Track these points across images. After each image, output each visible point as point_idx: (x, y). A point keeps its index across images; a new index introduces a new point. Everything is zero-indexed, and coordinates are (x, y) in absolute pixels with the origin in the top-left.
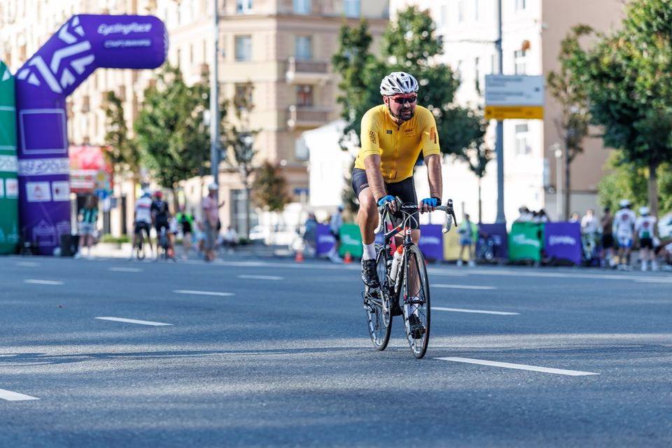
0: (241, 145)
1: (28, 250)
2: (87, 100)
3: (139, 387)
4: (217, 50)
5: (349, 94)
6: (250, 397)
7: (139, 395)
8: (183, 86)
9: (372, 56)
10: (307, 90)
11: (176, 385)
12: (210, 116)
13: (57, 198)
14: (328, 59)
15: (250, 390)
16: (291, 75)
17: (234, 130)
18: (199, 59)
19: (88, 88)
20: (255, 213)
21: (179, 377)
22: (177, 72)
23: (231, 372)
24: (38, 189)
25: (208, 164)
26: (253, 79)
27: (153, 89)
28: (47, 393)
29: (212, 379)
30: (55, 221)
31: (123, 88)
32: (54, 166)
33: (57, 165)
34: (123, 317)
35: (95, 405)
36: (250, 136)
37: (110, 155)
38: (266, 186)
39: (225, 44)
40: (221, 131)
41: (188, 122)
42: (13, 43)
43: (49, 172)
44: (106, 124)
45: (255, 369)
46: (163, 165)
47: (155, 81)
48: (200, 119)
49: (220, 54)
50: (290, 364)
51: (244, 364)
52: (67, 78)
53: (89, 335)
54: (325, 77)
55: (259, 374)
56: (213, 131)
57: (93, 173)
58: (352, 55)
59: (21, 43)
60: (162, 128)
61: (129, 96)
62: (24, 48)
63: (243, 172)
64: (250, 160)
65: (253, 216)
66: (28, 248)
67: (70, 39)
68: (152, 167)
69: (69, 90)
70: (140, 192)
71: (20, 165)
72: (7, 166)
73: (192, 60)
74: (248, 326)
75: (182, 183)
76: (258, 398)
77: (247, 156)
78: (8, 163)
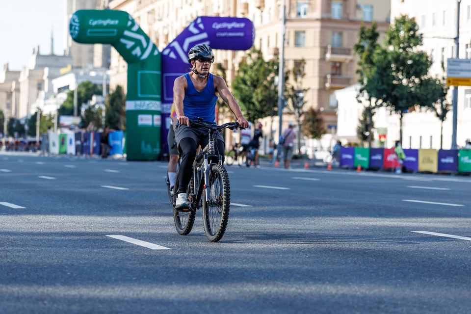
0: (296, 97)
4: (284, 40)
5: (364, 68)
6: (299, 251)
8: (263, 61)
9: (378, 45)
10: (338, 65)
11: (254, 243)
12: (278, 80)
14: (352, 47)
15: (299, 247)
16: (328, 56)
17: (293, 88)
18: (273, 45)
20: (303, 139)
22: (260, 52)
23: (288, 236)
25: (276, 109)
26: (306, 57)
27: (244, 63)
28: (175, 245)
29: (276, 240)
31: (226, 61)
35: (205, 254)
36: (302, 92)
38: (310, 123)
39: (289, 36)
40: (284, 89)
41: (265, 83)
42: (160, 32)
45: (302, 235)
46: (249, 109)
47: (246, 58)
48: (272, 81)
49: (286, 42)
50: (323, 233)
51: (296, 231)
54: (349, 58)
55: (304, 238)
56: (280, 89)
58: (366, 45)
59: (166, 32)
60: (249, 87)
61: (230, 66)
62: (167, 36)
63: (297, 114)
64: (301, 107)
65: (302, 141)
66: (166, 157)
67: (195, 31)
71: (162, 107)
72: (155, 107)
73: (268, 45)
74: (298, 208)
75: (260, 120)
76: (303, 252)
77: (300, 105)
78: (155, 105)
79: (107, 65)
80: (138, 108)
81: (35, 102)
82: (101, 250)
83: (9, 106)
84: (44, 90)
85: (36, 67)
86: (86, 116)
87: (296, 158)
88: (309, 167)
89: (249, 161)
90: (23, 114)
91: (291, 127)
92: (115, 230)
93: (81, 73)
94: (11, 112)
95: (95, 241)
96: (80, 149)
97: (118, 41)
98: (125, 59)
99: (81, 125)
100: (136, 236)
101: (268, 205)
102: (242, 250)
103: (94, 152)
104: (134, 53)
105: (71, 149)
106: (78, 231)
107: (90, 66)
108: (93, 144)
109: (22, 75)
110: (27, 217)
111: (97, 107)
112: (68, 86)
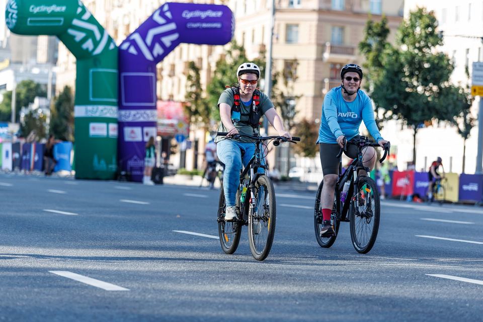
0: (286, 105)
1: (124, 177)
2: (173, 67)
3: (204, 284)
4: (273, 34)
5: (370, 72)
6: (287, 296)
7: (204, 291)
8: (245, 59)
9: (389, 44)
10: (338, 67)
11: (232, 284)
14: (356, 45)
15: (287, 292)
16: (327, 55)
17: (282, 95)
18: (258, 41)
19: (174, 58)
20: (294, 157)
21: (234, 279)
22: (242, 49)
23: (273, 277)
24: (132, 132)
26: (298, 57)
27: (223, 62)
28: (135, 285)
29: (259, 281)
31: (201, 59)
32: (145, 116)
33: (148, 115)
34: (194, 232)
35: (171, 297)
36: (294, 100)
37: (189, 109)
38: (304, 137)
39: (278, 30)
40: (272, 95)
42: (120, 22)
43: (142, 119)
44: (186, 86)
45: (291, 276)
47: (225, 55)
49: (275, 37)
50: (317, 274)
52: (158, 50)
53: (168, 243)
54: (352, 58)
55: (294, 279)
57: (174, 122)
58: (374, 43)
59: (127, 22)
61: (205, 65)
62: (128, 26)
63: (287, 126)
64: (292, 118)
65: (292, 160)
66: (123, 175)
67: (161, 20)
69: (160, 58)
70: (208, 138)
71: (120, 114)
72: (110, 114)
73: (253, 41)
74: (287, 242)
76: (293, 298)
77: (291, 115)
78: (111, 111)
79: (54, 60)
80: (90, 115)
82: (42, 289)
86: (26, 123)
87: (284, 180)
88: (301, 192)
92: (60, 266)
93: (22, 69)
95: (35, 278)
96: (19, 164)
97: (66, 32)
98: (74, 54)
99: (19, 134)
100: (87, 273)
102: (217, 294)
103: (35, 167)
104: (85, 46)
105: (7, 164)
107: (33, 62)
108: (34, 157)
111: (40, 111)
112: (6, 85)
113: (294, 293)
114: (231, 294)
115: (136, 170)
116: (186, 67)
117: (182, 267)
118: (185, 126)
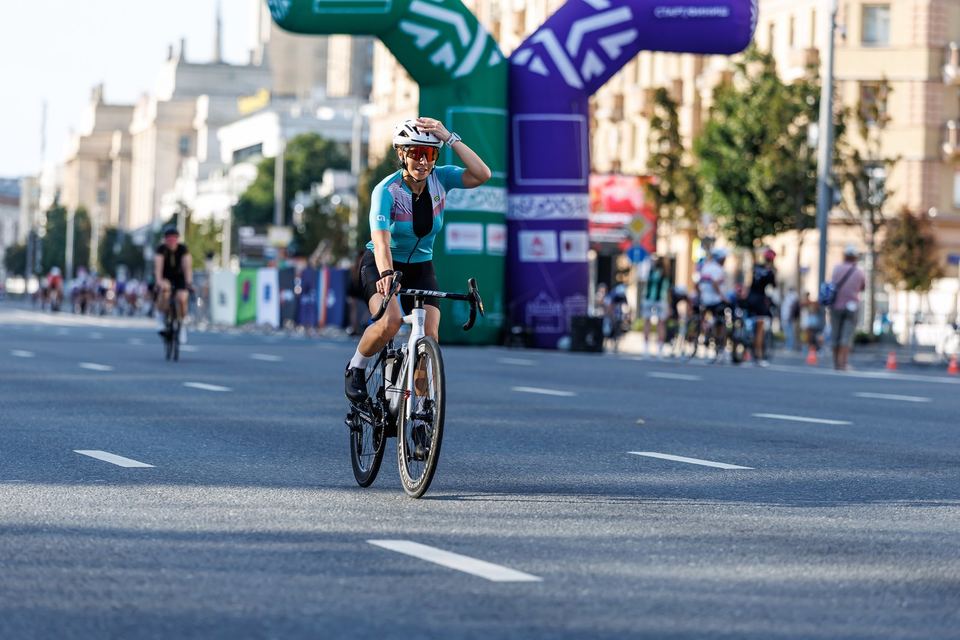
0: (863, 175)
1: (519, 339)
2: (620, 99)
3: (702, 566)
4: (834, 26)
6: (882, 588)
7: (703, 581)
8: (776, 81)
11: (762, 566)
12: (818, 133)
13: (567, 257)
15: (880, 580)
16: (951, 71)
17: (856, 157)
18: (803, 41)
19: (622, 82)
20: (883, 291)
21: (765, 553)
22: (768, 60)
23: (850, 550)
24: (537, 242)
25: (811, 211)
26: (890, 75)
27: (728, 88)
28: (554, 568)
29: (819, 559)
30: (562, 294)
31: (679, 83)
32: (564, 207)
33: (569, 205)
34: (672, 454)
35: (631, 594)
36: (883, 167)
37: (654, 190)
38: (903, 248)
39: (846, 18)
40: (833, 157)
41: (783, 141)
42: (504, 5)
43: (557, 215)
44: (649, 141)
45: (887, 545)
46: (738, 210)
47: (732, 74)
48: (802, 137)
49: (838, 33)
50: (944, 541)
51: (871, 537)
52: (593, 65)
53: (619, 479)
55: (894, 554)
56: (821, 157)
57: (624, 218)
60: (739, 151)
61: (688, 96)
62: (522, 15)
63: (867, 225)
64: (879, 207)
65: (880, 297)
66: (517, 335)
67: (599, 2)
68: (721, 213)
69: (595, 84)
70: (699, 252)
71: (509, 202)
72: (491, 204)
73: (792, 42)
74: (876, 475)
75: (768, 240)
76: (895, 593)
77: (874, 200)
78: (492, 199)
79: (363, 90)
81: (173, 186)
82: (355, 579)
83: (103, 197)
84: (195, 155)
85: (174, 94)
86: (308, 225)
87: (863, 340)
88: (899, 366)
89: (740, 349)
90: (140, 219)
91: (850, 258)
92: (392, 529)
93: (295, 110)
94: (109, 214)
95: (339, 556)
96: (295, 312)
97: (395, 27)
98: (413, 74)
99: (294, 250)
100: (449, 543)
101: (794, 467)
102: (732, 586)
103: (329, 321)
104: (436, 58)
105: (268, 313)
106: (295, 528)
107: (319, 94)
108: (326, 299)
109: (138, 115)
110: (159, 490)
111: (336, 201)
112: (260, 145)
113: (896, 583)
114: (760, 585)
115: (544, 323)
116: (647, 101)
117: (653, 529)
118: (647, 227)
